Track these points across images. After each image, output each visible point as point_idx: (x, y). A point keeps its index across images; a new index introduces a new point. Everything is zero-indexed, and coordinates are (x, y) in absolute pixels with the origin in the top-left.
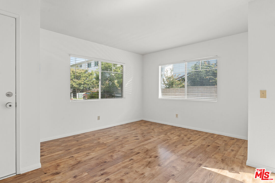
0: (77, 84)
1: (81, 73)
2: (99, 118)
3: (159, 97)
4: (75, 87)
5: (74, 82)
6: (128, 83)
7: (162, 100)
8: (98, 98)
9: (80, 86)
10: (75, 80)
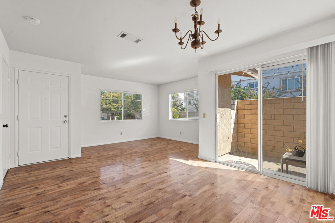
0: (115, 108)
1: (119, 97)
2: (121, 134)
3: (170, 119)
4: (113, 110)
5: (112, 105)
6: (145, 108)
7: (172, 121)
8: (121, 119)
9: (117, 110)
10: (114, 104)
